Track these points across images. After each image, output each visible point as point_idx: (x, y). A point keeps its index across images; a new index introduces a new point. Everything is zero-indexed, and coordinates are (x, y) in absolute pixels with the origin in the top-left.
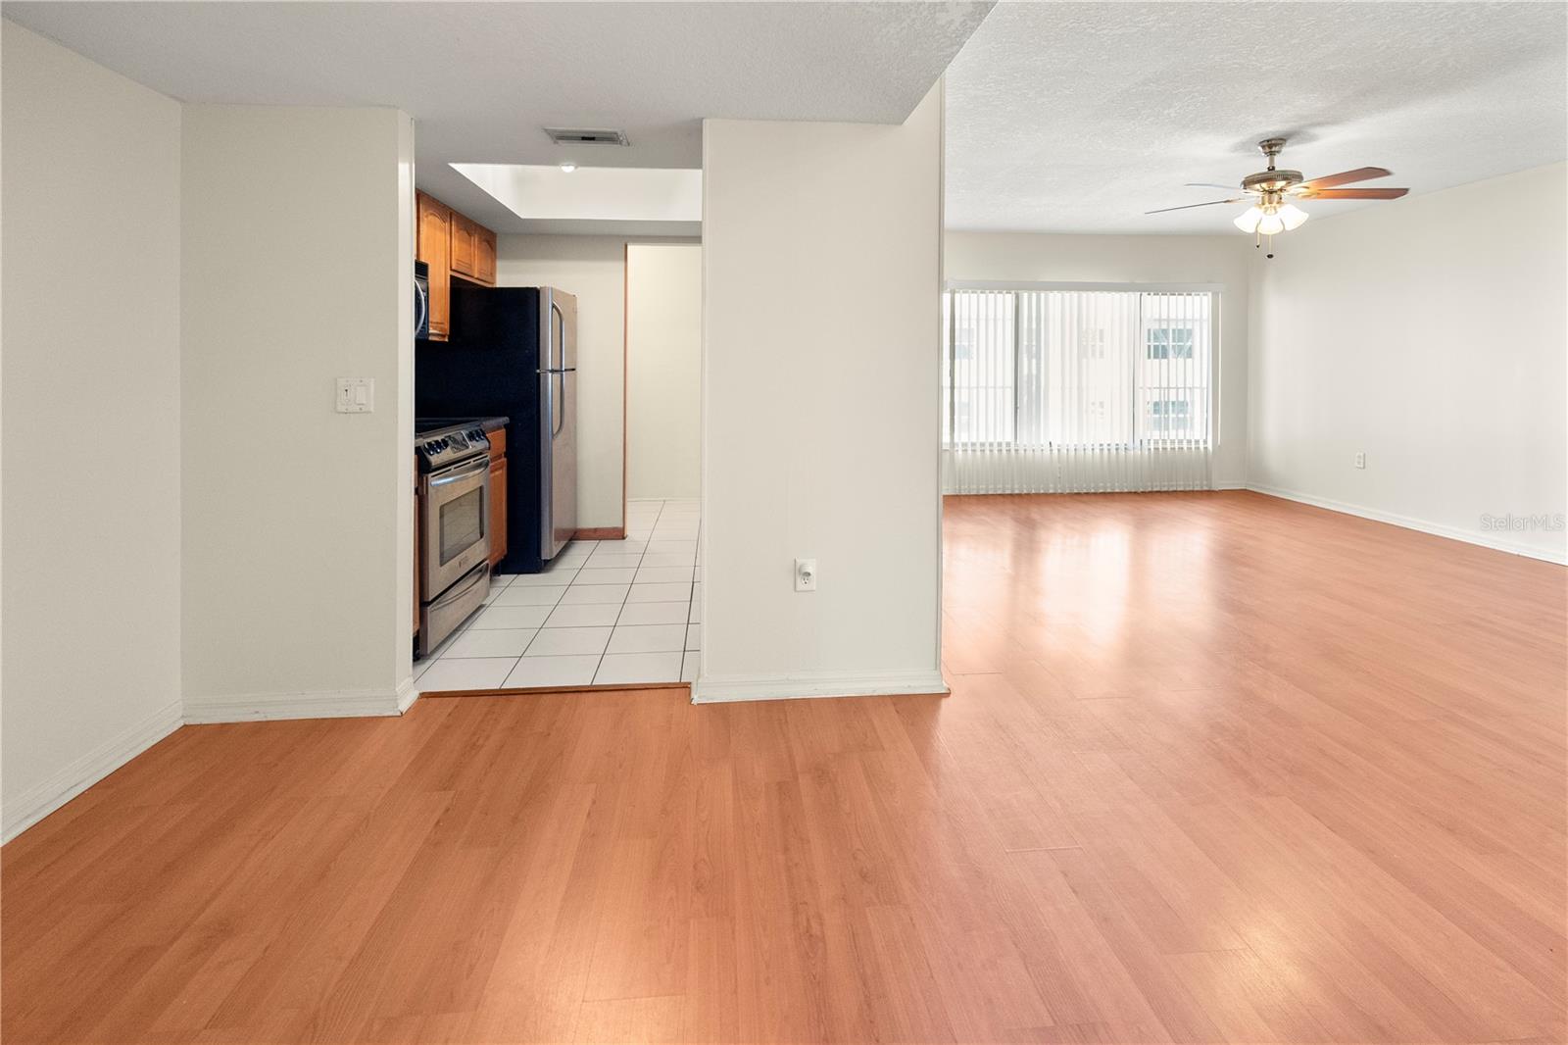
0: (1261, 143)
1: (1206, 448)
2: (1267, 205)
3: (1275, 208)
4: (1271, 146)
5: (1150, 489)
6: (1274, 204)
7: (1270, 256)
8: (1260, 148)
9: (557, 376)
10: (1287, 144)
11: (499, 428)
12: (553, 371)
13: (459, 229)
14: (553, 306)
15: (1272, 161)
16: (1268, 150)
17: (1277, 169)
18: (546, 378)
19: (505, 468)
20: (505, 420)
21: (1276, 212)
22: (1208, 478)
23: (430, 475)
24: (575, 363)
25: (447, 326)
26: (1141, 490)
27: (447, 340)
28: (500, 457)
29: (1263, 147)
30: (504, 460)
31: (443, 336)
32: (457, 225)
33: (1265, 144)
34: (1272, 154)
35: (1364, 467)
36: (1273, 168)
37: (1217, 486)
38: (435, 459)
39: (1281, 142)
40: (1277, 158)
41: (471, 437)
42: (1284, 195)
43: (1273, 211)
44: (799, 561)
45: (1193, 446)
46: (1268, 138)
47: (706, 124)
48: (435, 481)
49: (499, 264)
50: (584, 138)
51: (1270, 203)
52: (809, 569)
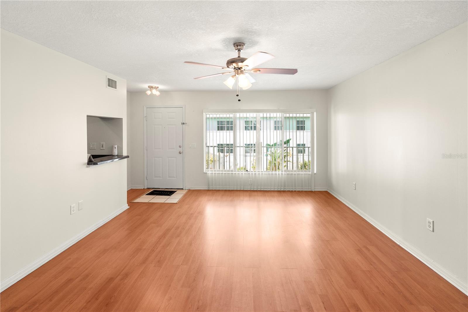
15: (239, 54)
16: (237, 48)
29: (235, 46)
33: (236, 44)
34: (238, 50)
36: (239, 57)
39: (241, 44)
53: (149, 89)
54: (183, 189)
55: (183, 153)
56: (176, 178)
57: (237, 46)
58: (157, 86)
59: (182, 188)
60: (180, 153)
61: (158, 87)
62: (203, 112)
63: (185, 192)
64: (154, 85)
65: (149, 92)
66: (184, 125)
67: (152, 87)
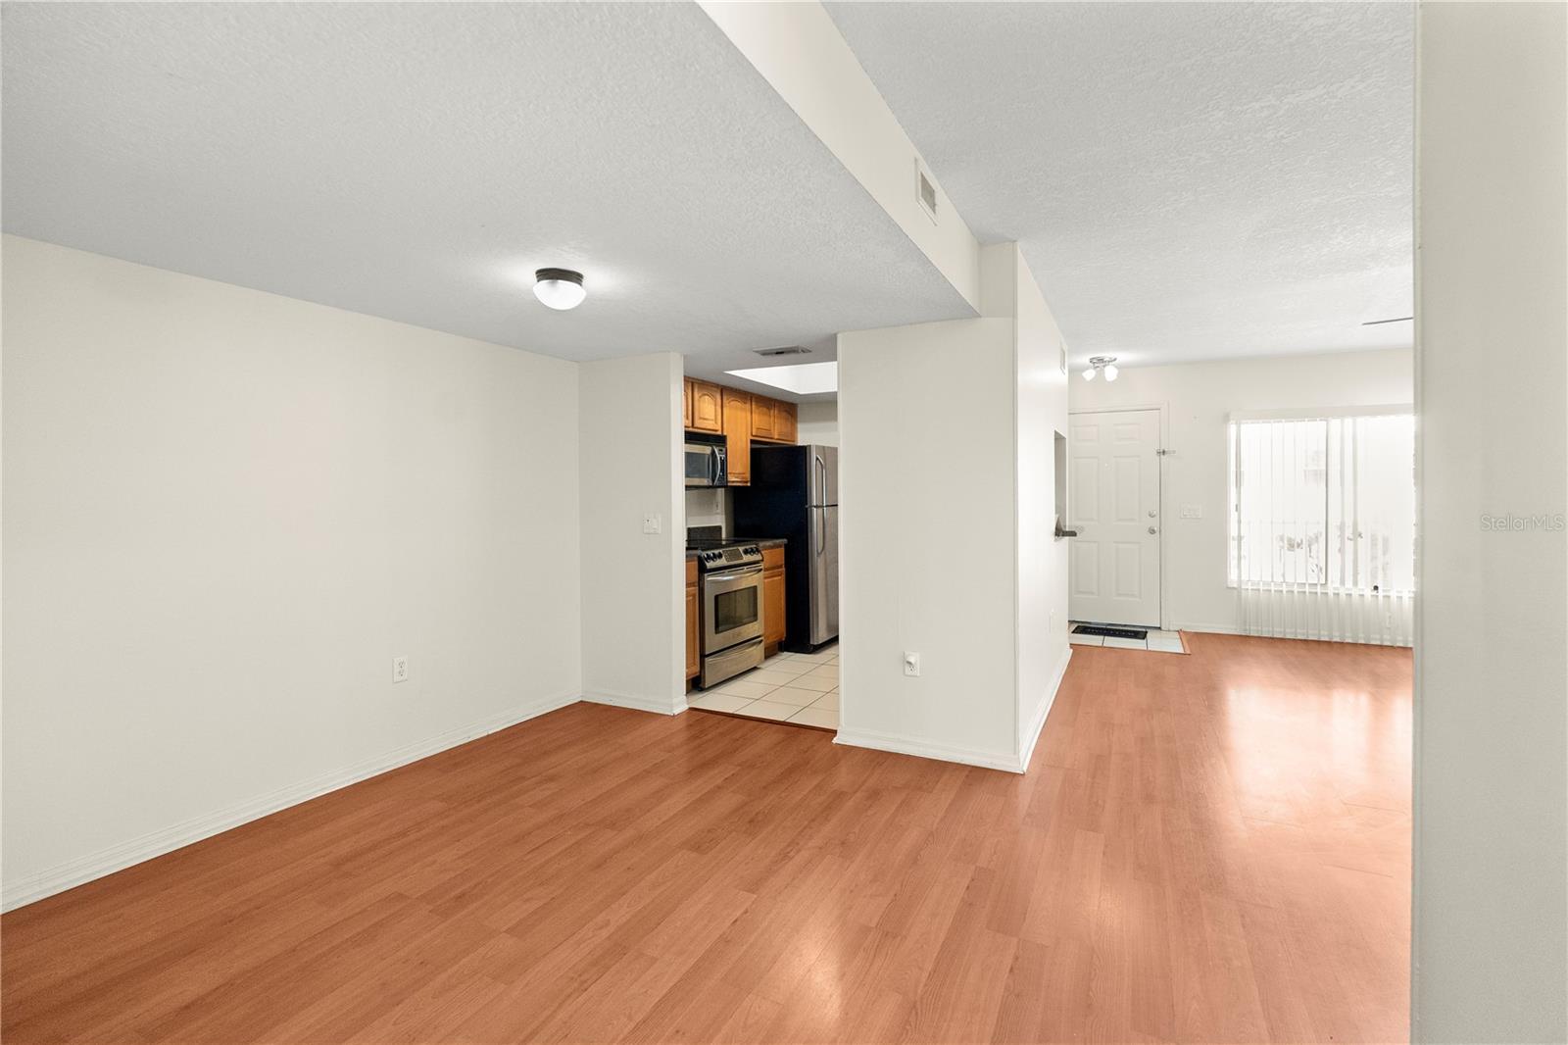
9: (820, 510)
11: (779, 546)
12: (817, 507)
13: (758, 407)
14: (817, 459)
18: (811, 510)
19: (784, 576)
20: (785, 541)
23: (706, 575)
24: (837, 501)
25: (748, 476)
27: (749, 484)
28: (781, 567)
30: (784, 569)
31: (747, 482)
32: (756, 405)
38: (710, 564)
41: (746, 552)
44: (907, 653)
47: (839, 336)
48: (709, 578)
49: (800, 426)
50: (777, 353)
52: (912, 660)
53: (1093, 365)
55: (1163, 535)
58: (1113, 355)
59: (1158, 627)
60: (1152, 531)
61: (1115, 359)
62: (1226, 418)
63: (1177, 635)
64: (1107, 355)
65: (1089, 374)
66: (1166, 456)
67: (1101, 360)
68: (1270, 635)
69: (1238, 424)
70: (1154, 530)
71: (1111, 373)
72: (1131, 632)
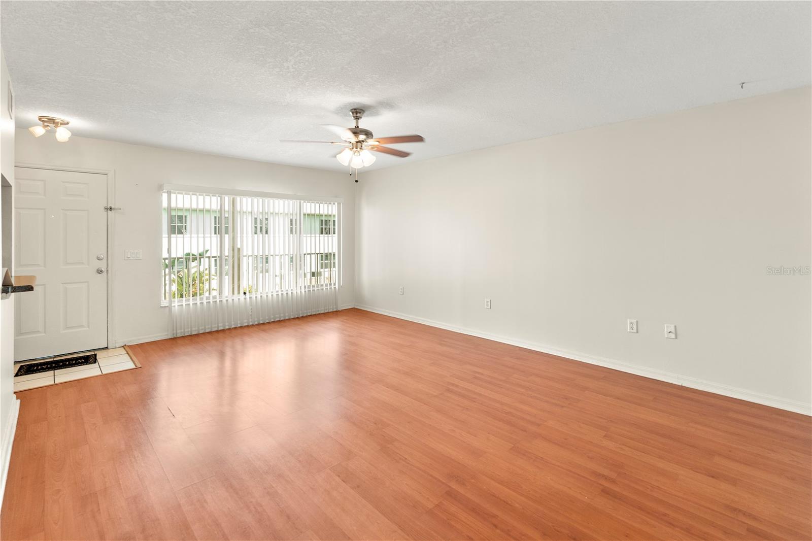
0: (351, 110)
1: (335, 288)
2: (355, 149)
3: (359, 152)
4: (358, 112)
5: (306, 315)
6: (358, 149)
7: (356, 181)
8: (351, 113)
10: (365, 114)
15: (357, 123)
16: (355, 115)
17: (360, 127)
21: (360, 155)
22: (336, 304)
26: (301, 316)
29: (353, 113)
33: (354, 111)
34: (357, 118)
35: (403, 294)
36: (358, 127)
37: (340, 309)
39: (361, 111)
40: (360, 121)
42: (364, 144)
43: (358, 154)
45: (328, 287)
46: (355, 108)
51: (356, 148)
53: (42, 123)
54: (107, 348)
55: (109, 274)
56: (88, 329)
57: (357, 114)
58: (66, 118)
59: (106, 346)
60: (100, 272)
61: (68, 123)
62: (160, 188)
63: (123, 351)
64: (58, 116)
65: (39, 131)
66: (113, 211)
67: (52, 121)
68: (189, 334)
69: (169, 193)
70: (101, 271)
71: (62, 134)
72: (81, 358)
